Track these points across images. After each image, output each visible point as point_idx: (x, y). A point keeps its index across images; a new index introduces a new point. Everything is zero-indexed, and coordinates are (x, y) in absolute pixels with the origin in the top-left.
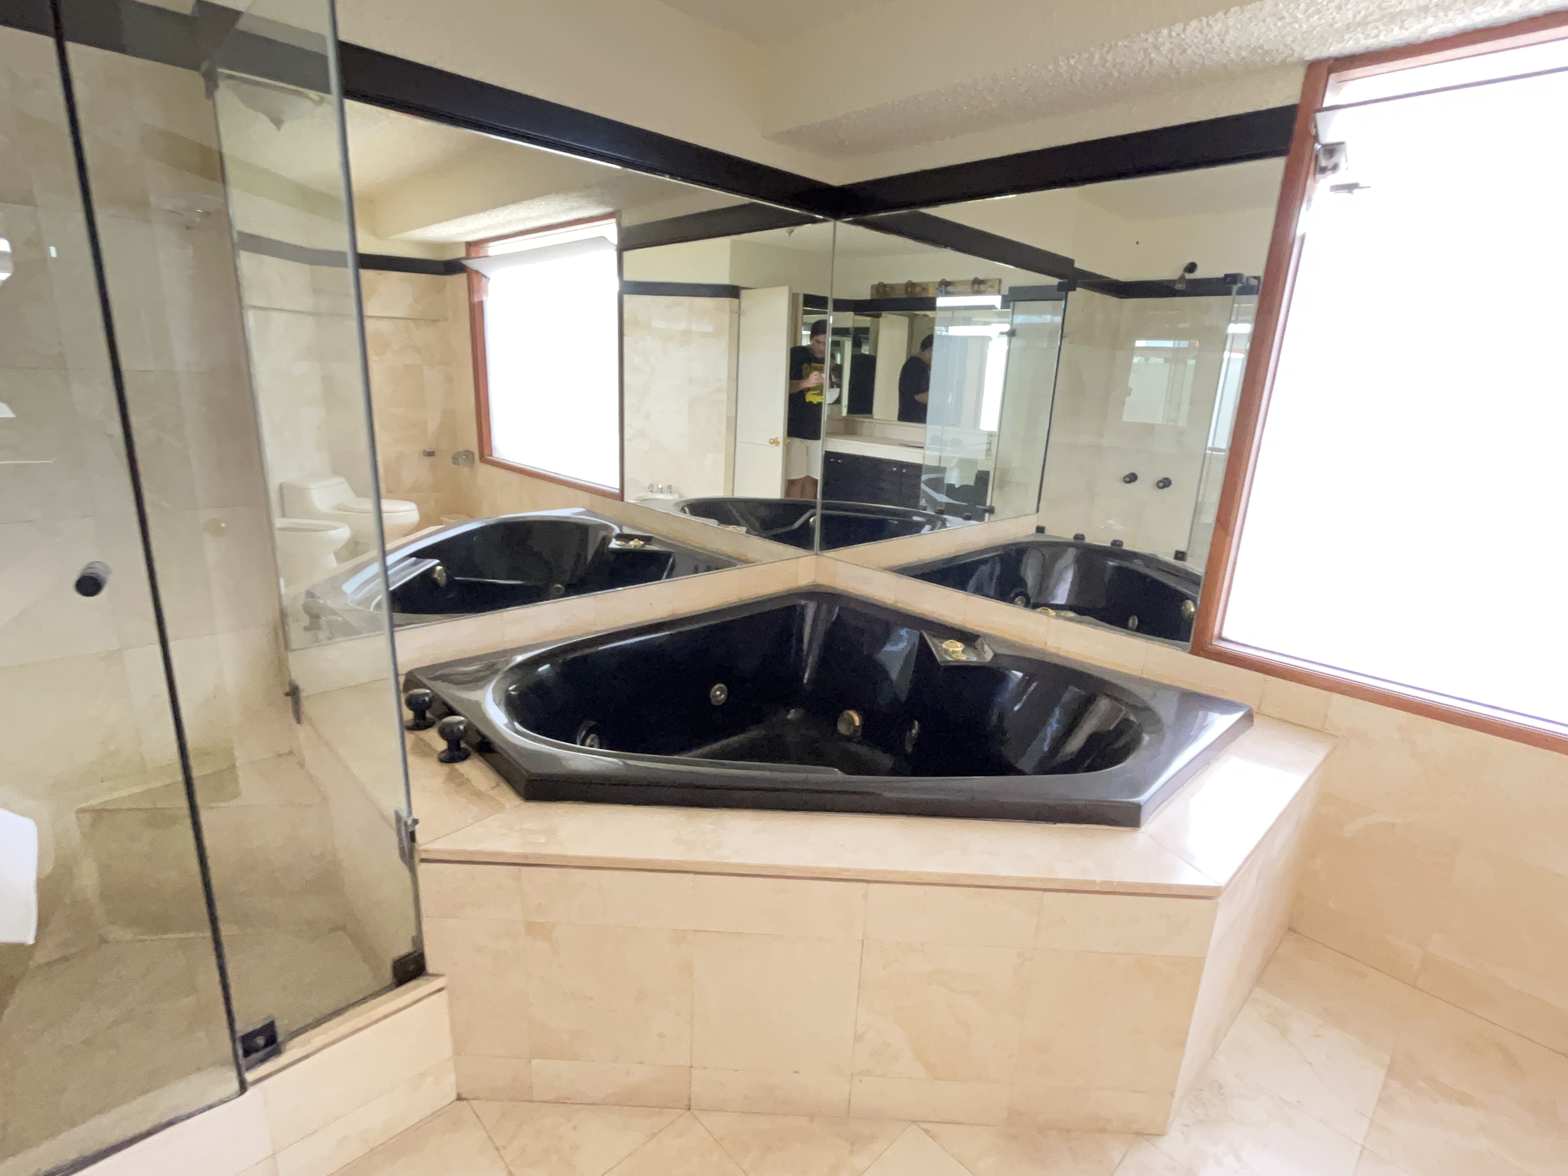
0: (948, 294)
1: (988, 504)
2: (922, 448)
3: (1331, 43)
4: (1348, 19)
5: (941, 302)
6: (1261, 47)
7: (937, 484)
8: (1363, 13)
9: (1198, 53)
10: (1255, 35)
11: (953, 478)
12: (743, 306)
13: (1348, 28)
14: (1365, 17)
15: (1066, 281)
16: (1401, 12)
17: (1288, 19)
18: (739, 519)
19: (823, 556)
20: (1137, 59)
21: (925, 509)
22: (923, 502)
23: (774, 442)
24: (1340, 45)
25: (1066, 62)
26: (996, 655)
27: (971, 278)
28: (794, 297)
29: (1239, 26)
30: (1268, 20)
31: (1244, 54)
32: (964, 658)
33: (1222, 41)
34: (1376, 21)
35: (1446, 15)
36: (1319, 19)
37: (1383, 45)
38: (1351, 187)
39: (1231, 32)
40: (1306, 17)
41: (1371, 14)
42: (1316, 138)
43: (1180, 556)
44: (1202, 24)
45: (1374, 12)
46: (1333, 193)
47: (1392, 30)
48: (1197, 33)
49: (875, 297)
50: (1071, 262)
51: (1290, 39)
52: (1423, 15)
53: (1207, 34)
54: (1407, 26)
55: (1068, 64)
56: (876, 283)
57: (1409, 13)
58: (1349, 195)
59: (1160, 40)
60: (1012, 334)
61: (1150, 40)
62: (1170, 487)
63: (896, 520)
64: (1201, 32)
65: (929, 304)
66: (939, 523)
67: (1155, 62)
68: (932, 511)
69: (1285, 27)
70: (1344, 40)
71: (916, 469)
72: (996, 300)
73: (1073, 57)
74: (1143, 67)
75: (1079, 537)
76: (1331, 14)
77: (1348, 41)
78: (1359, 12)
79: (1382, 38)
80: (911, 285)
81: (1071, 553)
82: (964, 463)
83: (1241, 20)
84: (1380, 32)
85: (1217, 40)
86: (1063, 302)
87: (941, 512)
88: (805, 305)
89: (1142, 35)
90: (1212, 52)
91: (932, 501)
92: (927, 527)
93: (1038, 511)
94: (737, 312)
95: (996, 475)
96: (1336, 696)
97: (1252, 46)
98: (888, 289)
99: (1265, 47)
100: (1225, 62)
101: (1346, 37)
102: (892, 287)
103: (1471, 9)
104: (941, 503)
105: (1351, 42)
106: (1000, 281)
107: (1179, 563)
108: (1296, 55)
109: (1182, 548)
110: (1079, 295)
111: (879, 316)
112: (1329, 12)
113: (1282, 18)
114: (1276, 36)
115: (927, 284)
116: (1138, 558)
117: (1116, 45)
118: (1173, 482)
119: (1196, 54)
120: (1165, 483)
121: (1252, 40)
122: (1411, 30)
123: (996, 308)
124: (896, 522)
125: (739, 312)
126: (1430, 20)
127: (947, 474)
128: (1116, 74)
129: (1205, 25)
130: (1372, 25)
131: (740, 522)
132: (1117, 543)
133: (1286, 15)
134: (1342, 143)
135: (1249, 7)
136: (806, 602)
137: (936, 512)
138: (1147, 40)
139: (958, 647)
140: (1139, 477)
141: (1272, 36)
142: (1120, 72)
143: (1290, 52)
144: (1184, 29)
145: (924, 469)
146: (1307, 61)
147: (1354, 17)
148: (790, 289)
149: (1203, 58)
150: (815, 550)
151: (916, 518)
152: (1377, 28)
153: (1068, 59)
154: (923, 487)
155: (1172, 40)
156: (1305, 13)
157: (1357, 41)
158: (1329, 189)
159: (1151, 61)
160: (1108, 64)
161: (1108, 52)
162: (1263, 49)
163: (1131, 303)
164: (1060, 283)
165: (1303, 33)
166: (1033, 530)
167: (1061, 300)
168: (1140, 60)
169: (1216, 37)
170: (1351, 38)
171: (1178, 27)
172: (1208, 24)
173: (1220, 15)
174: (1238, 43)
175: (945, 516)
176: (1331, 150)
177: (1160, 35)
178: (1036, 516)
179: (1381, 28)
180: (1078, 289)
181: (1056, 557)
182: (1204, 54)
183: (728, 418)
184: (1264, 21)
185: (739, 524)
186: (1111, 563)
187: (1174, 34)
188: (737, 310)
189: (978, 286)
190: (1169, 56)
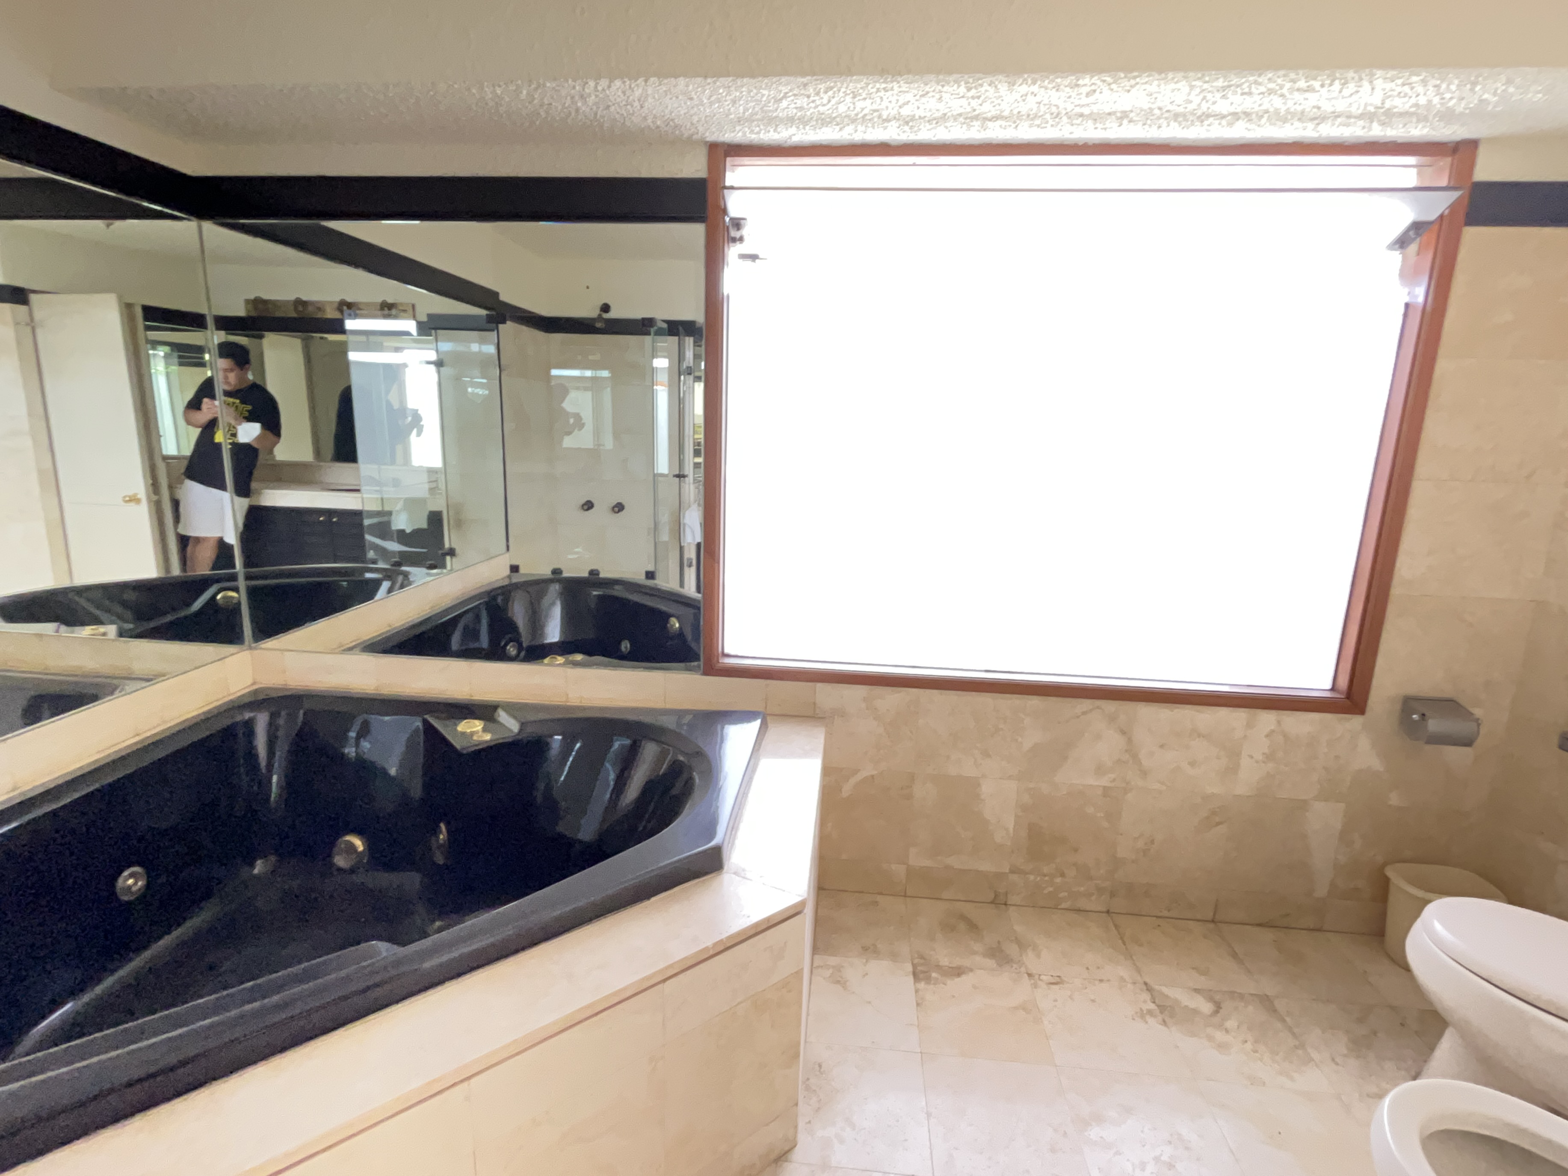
0: (356, 316)
1: (447, 545)
2: (358, 490)
3: (726, 131)
4: (739, 113)
5: (350, 324)
6: (673, 120)
7: (384, 530)
8: (750, 111)
9: (621, 113)
10: (669, 108)
11: (402, 522)
12: (38, 315)
13: (739, 121)
14: (752, 115)
15: (494, 313)
16: (776, 117)
17: (696, 102)
18: (97, 612)
19: (261, 649)
20: (565, 103)
21: (374, 562)
22: (371, 554)
23: (133, 499)
24: (732, 135)
25: (492, 88)
26: (523, 725)
27: (380, 300)
28: (127, 308)
29: (656, 96)
30: (680, 97)
31: (659, 123)
32: (488, 737)
33: (642, 107)
34: (758, 120)
35: (804, 128)
36: (719, 107)
37: (761, 142)
38: (754, 257)
39: (650, 100)
40: (710, 103)
41: (756, 114)
42: (725, 211)
43: (650, 575)
44: (625, 86)
45: (758, 112)
46: (741, 260)
47: (769, 131)
48: (620, 93)
49: (253, 314)
50: (496, 294)
51: (695, 119)
52: (790, 124)
53: (628, 97)
54: (779, 130)
55: (494, 92)
56: (252, 297)
57: (781, 120)
58: (753, 263)
59: (587, 91)
60: (439, 364)
61: (577, 88)
62: (624, 511)
63: (344, 581)
64: (624, 93)
65: (337, 327)
66: (400, 578)
67: (581, 111)
68: (387, 564)
69: (693, 108)
70: (735, 131)
71: (355, 516)
72: (410, 325)
73: (500, 86)
74: (570, 113)
75: (557, 572)
76: (728, 105)
77: (738, 132)
78: (748, 110)
79: (762, 136)
80: (299, 302)
81: (555, 588)
82: (412, 503)
83: (658, 90)
84: (761, 130)
85: (636, 104)
86: (496, 332)
87: (398, 564)
88: (146, 319)
89: (570, 81)
90: (633, 114)
91: (384, 553)
92: (386, 585)
93: (508, 549)
94: (27, 324)
95: (450, 514)
96: (819, 685)
97: (666, 118)
98: (270, 306)
99: (676, 121)
100: (643, 126)
101: (738, 128)
102: (274, 303)
103: (820, 128)
104: (393, 553)
105: (740, 134)
106: (413, 306)
107: (650, 583)
108: (700, 134)
109: (651, 568)
110: (508, 328)
111: (261, 337)
112: (727, 103)
113: (691, 99)
114: (685, 114)
115: (324, 303)
116: (617, 584)
117: (544, 85)
118: (626, 507)
119: (618, 113)
120: (619, 508)
121: (667, 112)
122: (781, 135)
123: (412, 335)
124: (345, 583)
125: (32, 324)
126: (793, 130)
127: (393, 517)
128: (542, 113)
129: (628, 87)
130: (756, 123)
131: (102, 618)
132: (594, 573)
133: (695, 97)
134: (744, 219)
135: (666, 81)
136: (252, 715)
137: (392, 565)
138: (574, 87)
139: (477, 726)
140: (595, 505)
141: (682, 112)
142: (547, 112)
143: (696, 131)
144: (609, 87)
145: (364, 515)
146: (708, 142)
147: (744, 113)
148: (120, 298)
149: (624, 118)
150: (247, 643)
151: (368, 575)
152: (759, 126)
153: (494, 86)
154: (368, 537)
155: (597, 93)
156: (709, 99)
157: (744, 134)
158: (737, 257)
159: (577, 110)
160: (536, 102)
161: (536, 89)
162: (674, 123)
163: (558, 338)
164: (487, 315)
165: (706, 116)
166: (507, 572)
167: (493, 330)
168: (567, 105)
169: (637, 102)
170: (741, 130)
171: (604, 83)
172: (630, 87)
173: (641, 81)
174: (654, 112)
175: (404, 568)
176: (737, 224)
177: (587, 85)
178: (507, 555)
179: (762, 127)
180: (508, 322)
181: (542, 594)
182: (625, 114)
183: (41, 472)
184: (677, 97)
185: (98, 622)
186: (595, 593)
187: (600, 88)
188: (28, 320)
189: (387, 309)
190: (595, 108)
